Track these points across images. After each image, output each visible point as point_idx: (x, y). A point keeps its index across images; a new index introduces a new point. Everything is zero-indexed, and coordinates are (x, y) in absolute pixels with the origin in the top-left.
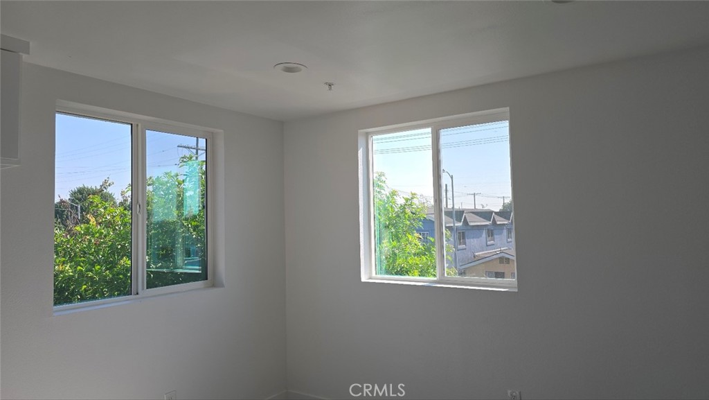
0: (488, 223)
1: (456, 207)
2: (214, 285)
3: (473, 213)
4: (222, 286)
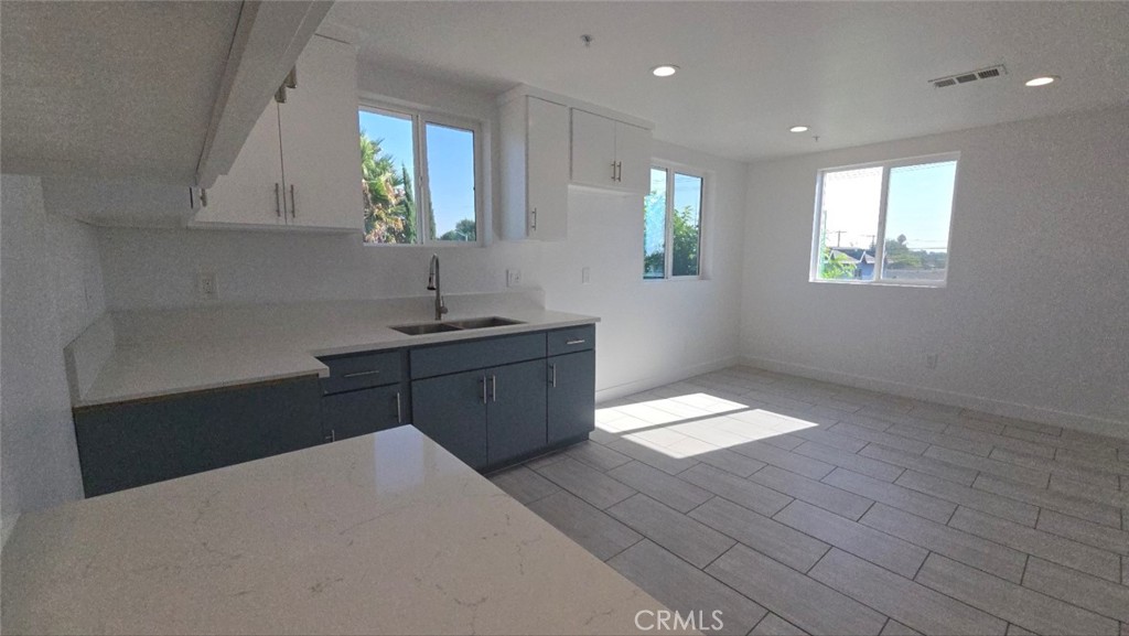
0: (858, 262)
2: (703, 279)
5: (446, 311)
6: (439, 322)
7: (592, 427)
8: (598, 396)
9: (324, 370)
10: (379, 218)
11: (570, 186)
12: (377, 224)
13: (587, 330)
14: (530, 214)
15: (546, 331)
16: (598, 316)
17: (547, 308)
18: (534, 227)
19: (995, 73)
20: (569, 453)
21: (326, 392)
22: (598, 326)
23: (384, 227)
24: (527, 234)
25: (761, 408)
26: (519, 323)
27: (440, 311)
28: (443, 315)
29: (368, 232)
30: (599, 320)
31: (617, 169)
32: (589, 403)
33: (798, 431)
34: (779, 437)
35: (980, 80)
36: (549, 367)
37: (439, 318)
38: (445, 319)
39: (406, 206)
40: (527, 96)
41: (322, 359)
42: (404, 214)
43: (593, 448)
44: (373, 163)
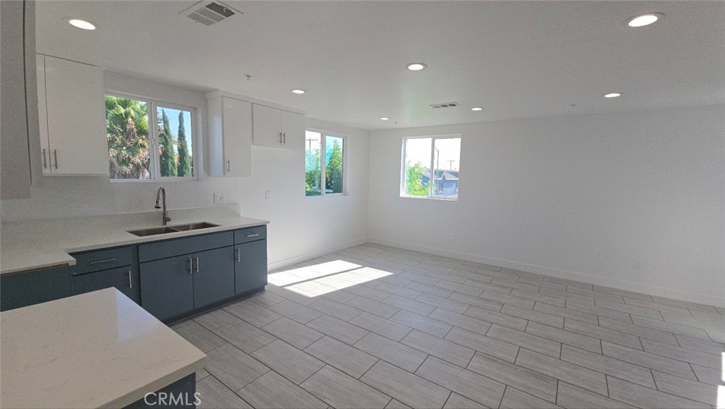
0: (457, 179)
1: (439, 168)
2: (345, 195)
3: (449, 173)
4: (348, 195)
5: (169, 220)
6: (165, 226)
7: (266, 283)
8: (269, 267)
9: (72, 261)
10: (143, 146)
11: (252, 147)
12: (141, 150)
13: (262, 228)
14: (226, 163)
15: (234, 230)
16: (268, 220)
17: (241, 215)
18: (229, 170)
19: (454, 105)
20: (251, 299)
21: (75, 273)
22: (268, 226)
23: (146, 153)
24: (224, 174)
25: (368, 266)
26: (218, 226)
27: (166, 220)
28: (167, 223)
29: (134, 156)
30: (269, 222)
31: (283, 137)
32: (264, 271)
33: (382, 278)
34: (372, 281)
35: (450, 107)
36: (235, 251)
37: (166, 224)
38: (169, 224)
39: (165, 138)
40: (223, 96)
41: (71, 254)
42: (163, 143)
43: (266, 296)
44: (138, 106)
